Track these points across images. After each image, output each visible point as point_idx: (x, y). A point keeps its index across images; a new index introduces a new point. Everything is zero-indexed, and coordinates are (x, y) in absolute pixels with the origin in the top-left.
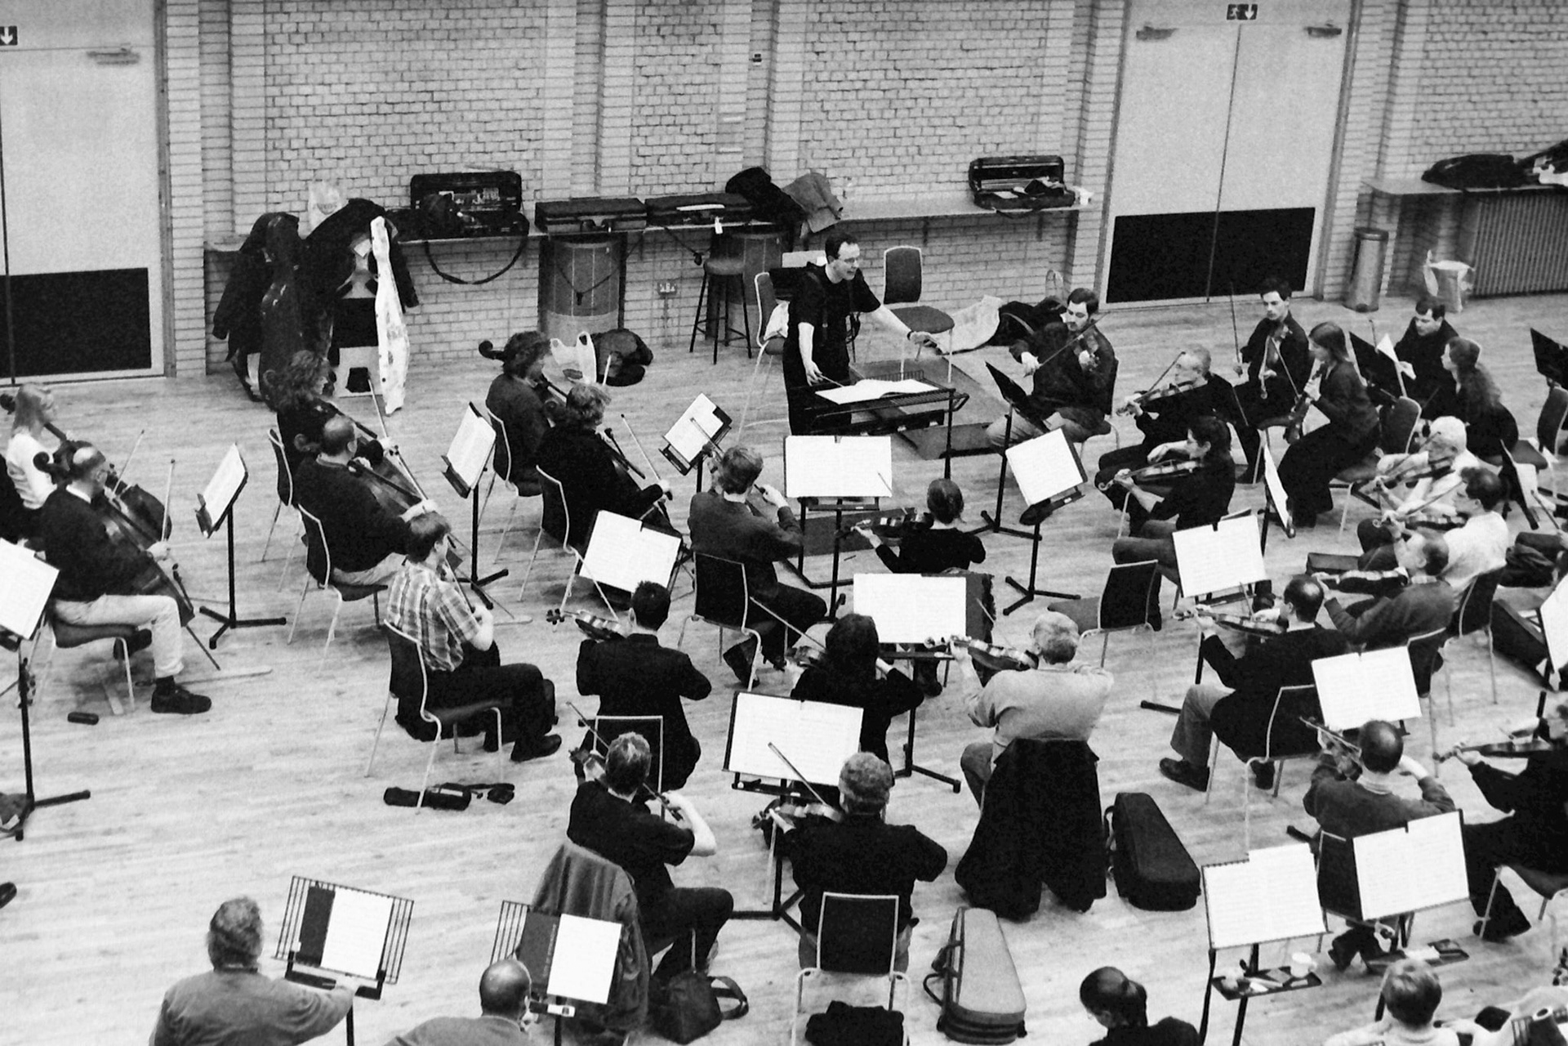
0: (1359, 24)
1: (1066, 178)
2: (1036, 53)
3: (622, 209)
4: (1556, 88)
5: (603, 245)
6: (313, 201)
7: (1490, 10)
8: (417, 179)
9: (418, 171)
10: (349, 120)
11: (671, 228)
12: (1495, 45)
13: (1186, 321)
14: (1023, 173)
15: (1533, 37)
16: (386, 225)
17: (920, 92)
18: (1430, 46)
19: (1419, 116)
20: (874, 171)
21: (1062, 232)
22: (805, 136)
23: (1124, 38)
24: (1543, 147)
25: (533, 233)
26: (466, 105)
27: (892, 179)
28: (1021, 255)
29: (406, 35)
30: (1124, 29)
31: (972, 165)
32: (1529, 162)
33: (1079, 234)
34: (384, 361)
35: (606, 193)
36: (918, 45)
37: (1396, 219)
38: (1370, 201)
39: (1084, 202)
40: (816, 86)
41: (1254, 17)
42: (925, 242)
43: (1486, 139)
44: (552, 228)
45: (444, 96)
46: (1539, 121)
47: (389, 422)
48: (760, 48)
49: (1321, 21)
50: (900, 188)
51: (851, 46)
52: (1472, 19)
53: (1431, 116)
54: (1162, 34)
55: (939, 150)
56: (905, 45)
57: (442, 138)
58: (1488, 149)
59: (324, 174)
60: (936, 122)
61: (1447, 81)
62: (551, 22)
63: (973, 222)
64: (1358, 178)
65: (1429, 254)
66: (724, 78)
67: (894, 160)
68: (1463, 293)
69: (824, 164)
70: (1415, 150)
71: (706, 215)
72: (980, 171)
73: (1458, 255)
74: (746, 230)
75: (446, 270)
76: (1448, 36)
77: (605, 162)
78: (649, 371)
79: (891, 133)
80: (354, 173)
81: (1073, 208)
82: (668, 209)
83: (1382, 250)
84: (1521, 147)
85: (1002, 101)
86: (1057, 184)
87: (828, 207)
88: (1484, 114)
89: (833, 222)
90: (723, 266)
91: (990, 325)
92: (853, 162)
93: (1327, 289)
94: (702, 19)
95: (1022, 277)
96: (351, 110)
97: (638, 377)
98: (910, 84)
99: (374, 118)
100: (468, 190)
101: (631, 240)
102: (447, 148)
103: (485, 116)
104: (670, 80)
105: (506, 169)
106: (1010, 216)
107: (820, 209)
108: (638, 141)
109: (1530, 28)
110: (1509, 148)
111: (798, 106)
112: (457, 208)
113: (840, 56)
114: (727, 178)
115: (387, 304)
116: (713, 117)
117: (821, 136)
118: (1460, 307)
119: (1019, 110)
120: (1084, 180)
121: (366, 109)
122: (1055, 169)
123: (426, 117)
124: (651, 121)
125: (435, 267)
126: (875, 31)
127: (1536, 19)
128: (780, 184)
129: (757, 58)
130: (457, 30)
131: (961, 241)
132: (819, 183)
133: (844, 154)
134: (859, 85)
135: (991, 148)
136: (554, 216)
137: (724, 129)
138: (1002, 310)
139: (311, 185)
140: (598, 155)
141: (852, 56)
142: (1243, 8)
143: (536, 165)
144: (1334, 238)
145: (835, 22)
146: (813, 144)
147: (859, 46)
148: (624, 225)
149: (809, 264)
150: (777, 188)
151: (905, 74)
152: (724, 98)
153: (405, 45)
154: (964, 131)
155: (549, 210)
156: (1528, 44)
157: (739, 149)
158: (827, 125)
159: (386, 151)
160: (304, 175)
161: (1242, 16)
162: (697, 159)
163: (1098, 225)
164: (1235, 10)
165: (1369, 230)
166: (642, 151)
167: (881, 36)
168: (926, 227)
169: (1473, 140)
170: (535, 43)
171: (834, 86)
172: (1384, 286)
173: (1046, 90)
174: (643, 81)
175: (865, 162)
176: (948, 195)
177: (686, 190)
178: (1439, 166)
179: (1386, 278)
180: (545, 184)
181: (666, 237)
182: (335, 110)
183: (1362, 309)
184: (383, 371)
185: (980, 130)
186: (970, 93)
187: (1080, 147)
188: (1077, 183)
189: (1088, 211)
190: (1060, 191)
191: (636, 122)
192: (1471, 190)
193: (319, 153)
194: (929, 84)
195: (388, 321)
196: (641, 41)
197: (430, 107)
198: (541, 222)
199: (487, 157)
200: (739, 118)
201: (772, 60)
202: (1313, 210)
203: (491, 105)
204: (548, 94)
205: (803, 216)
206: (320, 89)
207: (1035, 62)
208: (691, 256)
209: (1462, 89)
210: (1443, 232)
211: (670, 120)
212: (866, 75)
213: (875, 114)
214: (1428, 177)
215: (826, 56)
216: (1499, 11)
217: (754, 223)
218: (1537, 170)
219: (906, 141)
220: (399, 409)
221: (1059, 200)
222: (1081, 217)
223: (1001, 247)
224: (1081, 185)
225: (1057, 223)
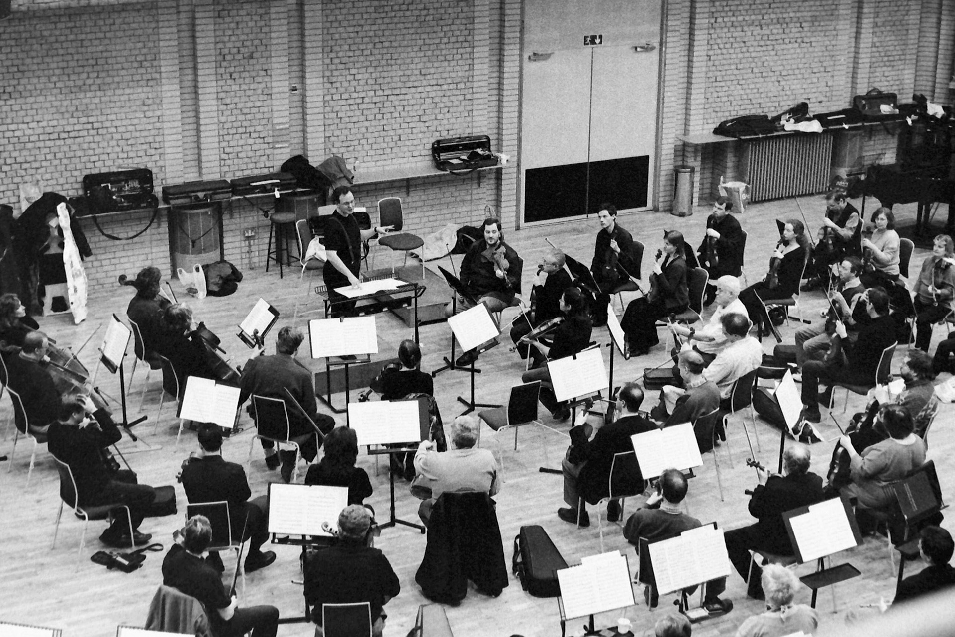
0: (666, 42)
1: (492, 148)
2: (467, 73)
3: (218, 186)
4: (791, 72)
5: (207, 210)
6: (23, 196)
7: (745, 29)
8: (86, 177)
9: (87, 172)
10: (41, 144)
11: (248, 196)
12: (751, 49)
13: (575, 230)
14: (466, 147)
15: (774, 43)
16: (67, 207)
17: (397, 103)
18: (711, 53)
19: (708, 95)
20: (373, 153)
21: (493, 181)
22: (327, 135)
23: (521, 61)
24: (786, 108)
25: (162, 206)
26: (114, 130)
27: (383, 157)
28: (468, 197)
29: (73, 90)
30: (521, 55)
31: (433, 144)
32: (779, 118)
33: (504, 182)
34: (71, 291)
35: (206, 178)
36: (393, 73)
37: (699, 159)
38: (683, 150)
39: (504, 162)
40: (332, 103)
41: (601, 43)
42: (408, 194)
43: (750, 106)
44: (172, 202)
45: (99, 125)
46: (782, 93)
47: (78, 329)
48: (296, 83)
49: (643, 42)
50: (389, 162)
51: (352, 77)
52: (735, 35)
53: (715, 95)
54: (545, 57)
55: (411, 137)
56: (386, 74)
57: (101, 151)
58: (753, 112)
59: (27, 178)
60: (409, 120)
61: (723, 73)
62: (163, 75)
63: (437, 179)
64: (673, 136)
65: (722, 178)
66: (274, 102)
67: (385, 145)
68: (744, 201)
69: (342, 150)
70: (707, 116)
71: (268, 187)
72: (438, 148)
73: (739, 177)
74: (295, 194)
75: (110, 233)
76: (722, 46)
77: (204, 159)
78: (240, 285)
79: (381, 128)
80: (48, 176)
81: (499, 166)
82: (246, 185)
83: (692, 177)
84: (773, 109)
85: (449, 104)
86: (487, 153)
87: (345, 176)
88: (748, 91)
90: (282, 217)
91: (452, 241)
92: (359, 148)
93: (661, 205)
94: (257, 67)
95: (471, 211)
96: (42, 138)
97: (233, 289)
98: (391, 98)
99: (58, 143)
100: (120, 181)
101: (224, 205)
102: (105, 157)
103: (127, 136)
104: (240, 106)
105: (143, 167)
106: (458, 174)
107: (340, 178)
108: (224, 144)
109: (771, 38)
110: (766, 110)
111: (322, 116)
112: (113, 193)
113: (345, 84)
114: (281, 163)
115: (70, 257)
116: (270, 127)
117: (337, 133)
118: (742, 209)
119: (461, 109)
120: (504, 149)
121: (52, 137)
122: (485, 144)
123: (91, 139)
124: (231, 132)
125: (101, 231)
126: (366, 67)
127: (775, 31)
128: (315, 165)
129: (294, 89)
130: (104, 84)
131: (430, 191)
132: (338, 162)
133: (353, 143)
134: (360, 101)
135: (444, 134)
136: (173, 194)
137: (276, 133)
138: (459, 232)
139: (21, 186)
140: (199, 155)
141: (354, 83)
142: (593, 38)
143: (160, 163)
144: (663, 173)
145: (341, 63)
146: (332, 139)
147: (357, 77)
148: (218, 196)
150: (313, 167)
151: (386, 93)
152: (275, 115)
153: (73, 96)
154: (427, 124)
155: (171, 191)
156: (771, 48)
157: (287, 145)
158: (340, 126)
159: (65, 161)
160: (16, 180)
161: (593, 42)
162: (261, 153)
163: (515, 175)
164: (589, 39)
165: (684, 167)
166: (228, 150)
167: (370, 70)
168: (408, 185)
169: (742, 107)
170: (155, 89)
171: (343, 102)
172: (696, 200)
173: (475, 96)
174: (223, 107)
175: (367, 147)
176: (419, 164)
177: (256, 172)
178: (723, 125)
179: (696, 195)
180: (167, 176)
181: (246, 203)
182: (32, 138)
183: (682, 215)
184: (71, 298)
185: (435, 123)
186: (428, 101)
187: (499, 128)
188: (499, 151)
189: (508, 167)
190: (489, 157)
191: (221, 133)
192: (743, 138)
193: (25, 166)
194: (402, 97)
195: (72, 266)
196: (221, 83)
197: (92, 132)
198: (166, 200)
199: (130, 161)
200: (287, 126)
201: (304, 89)
202: (647, 157)
203: (131, 128)
204: (165, 119)
205: (330, 183)
206: (21, 126)
207: (469, 79)
208: (261, 213)
209: (733, 77)
210: (730, 164)
211: (243, 130)
212: (362, 94)
213: (370, 117)
214: (717, 132)
215: (338, 85)
216: (751, 28)
217: (300, 190)
218: (783, 122)
219: (392, 133)
220: (83, 320)
221: (489, 162)
222: (504, 172)
223: (456, 194)
224: (502, 152)
225: (490, 176)
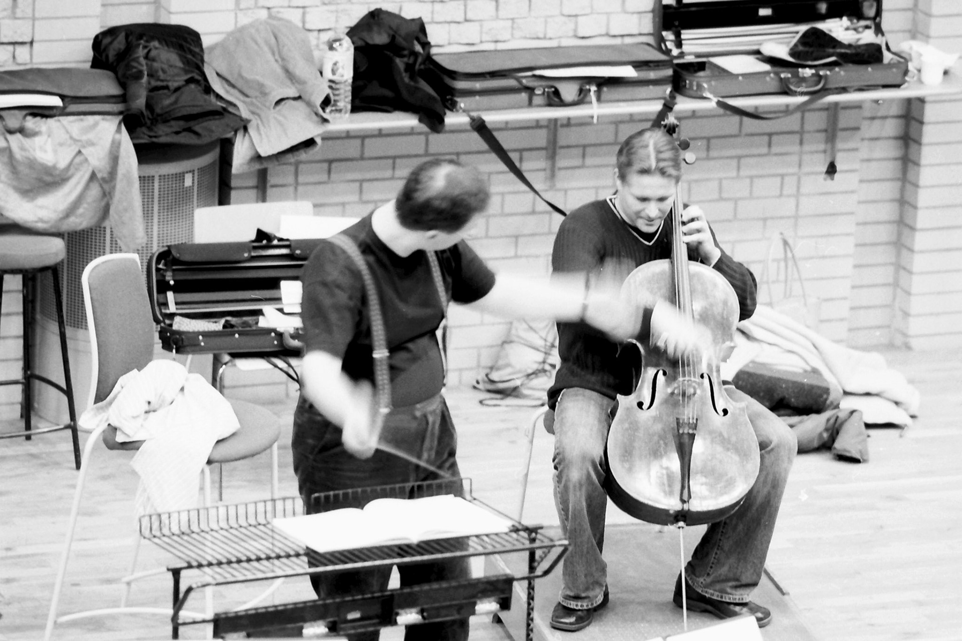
1: (887, 21)
14: (787, 12)
21: (889, 150)
28: (788, 206)
33: (928, 155)
39: (933, 79)
72: (680, 10)
81: (911, 92)
86: (871, 37)
87: (300, 96)
89: (312, 130)
106: (754, 115)
107: (282, 101)
120: (936, 27)
149: (261, 235)
188: (915, 33)
189: (940, 101)
205: (244, 119)
221: (869, 72)
222: (930, 113)
223: (739, 188)
224: (927, 37)
225: (871, 129)
